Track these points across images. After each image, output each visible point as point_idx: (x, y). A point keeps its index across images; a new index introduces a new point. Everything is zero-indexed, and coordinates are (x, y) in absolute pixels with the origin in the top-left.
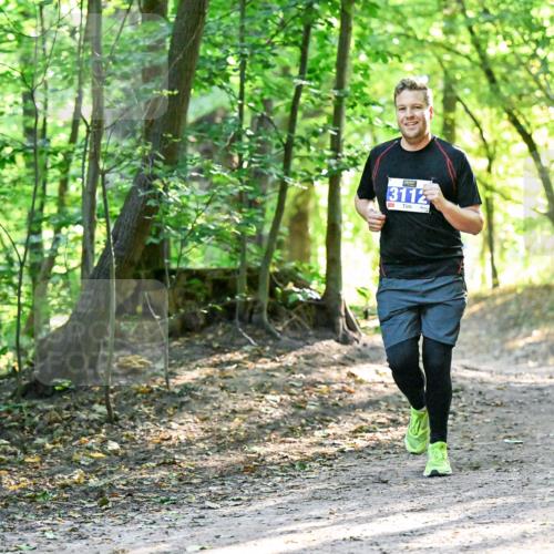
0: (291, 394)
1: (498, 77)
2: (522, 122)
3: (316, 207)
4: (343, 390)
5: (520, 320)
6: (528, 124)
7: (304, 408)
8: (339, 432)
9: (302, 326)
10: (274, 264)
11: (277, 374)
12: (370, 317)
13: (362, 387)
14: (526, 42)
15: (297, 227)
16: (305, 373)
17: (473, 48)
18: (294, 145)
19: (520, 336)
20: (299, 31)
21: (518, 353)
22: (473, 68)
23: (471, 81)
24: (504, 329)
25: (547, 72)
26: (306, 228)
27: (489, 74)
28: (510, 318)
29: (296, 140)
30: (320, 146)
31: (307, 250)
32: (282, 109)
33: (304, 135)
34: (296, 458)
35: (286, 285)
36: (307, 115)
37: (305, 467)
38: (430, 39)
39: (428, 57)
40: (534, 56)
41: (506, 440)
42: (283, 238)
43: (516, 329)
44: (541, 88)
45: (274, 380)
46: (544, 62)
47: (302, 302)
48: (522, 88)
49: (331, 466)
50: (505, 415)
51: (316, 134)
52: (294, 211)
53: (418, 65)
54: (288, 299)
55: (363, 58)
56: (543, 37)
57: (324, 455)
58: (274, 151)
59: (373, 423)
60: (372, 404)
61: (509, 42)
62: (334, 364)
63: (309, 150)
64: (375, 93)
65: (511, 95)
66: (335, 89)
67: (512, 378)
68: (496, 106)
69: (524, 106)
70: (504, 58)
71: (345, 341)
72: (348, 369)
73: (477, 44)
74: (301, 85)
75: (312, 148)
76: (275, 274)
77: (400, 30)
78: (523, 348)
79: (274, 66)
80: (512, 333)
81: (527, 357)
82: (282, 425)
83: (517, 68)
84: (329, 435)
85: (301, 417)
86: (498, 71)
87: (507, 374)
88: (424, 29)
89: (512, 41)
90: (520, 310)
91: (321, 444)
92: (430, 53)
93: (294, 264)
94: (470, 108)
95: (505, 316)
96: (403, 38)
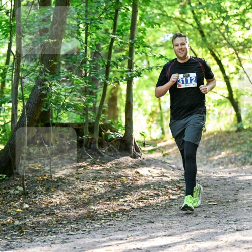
0: (109, 182)
1: (205, 34)
2: (217, 55)
3: (121, 94)
4: (133, 180)
5: (215, 148)
6: (220, 56)
7: (115, 188)
8: (132, 199)
9: (114, 150)
10: (101, 121)
11: (102, 172)
12: (146, 146)
13: (142, 178)
14: (219, 18)
15: (112, 104)
16: (116, 172)
17: (194, 20)
18: (111, 65)
19: (216, 155)
20: (113, 12)
21: (215, 162)
22: (194, 30)
23: (193, 36)
24: (208, 151)
25: (228, 32)
26: (116, 104)
27: (201, 32)
28: (211, 146)
29: (111, 63)
30: (123, 65)
31: (116, 114)
32: (105, 49)
33: (115, 60)
34: (111, 211)
35: (107, 131)
36: (117, 52)
37: (115, 216)
38: (174, 16)
39: (173, 24)
40: (222, 24)
41: (209, 203)
42: (105, 109)
43: (214, 151)
44: (225, 39)
45: (101, 175)
46: (227, 27)
47: (114, 139)
48: (216, 39)
49: (128, 215)
50: (208, 191)
51: (120, 60)
52: (111, 96)
53: (168, 28)
54: (108, 137)
55: (143, 25)
56: (226, 15)
57: (124, 210)
58: (101, 68)
59: (147, 195)
60: (147, 186)
61: (211, 18)
62: (129, 167)
63: (118, 68)
64: (148, 41)
65: (211, 42)
66: (130, 39)
67: (212, 174)
68: (205, 48)
69: (217, 47)
70: (208, 25)
71: (134, 157)
72: (135, 170)
73: (196, 18)
74: (114, 38)
75: (119, 67)
76: (102, 125)
77: (160, 12)
78: (217, 160)
79: (101, 29)
80: (212, 153)
81: (219, 164)
82: (105, 196)
83: (214, 30)
84: (127, 200)
85: (114, 192)
86: (206, 31)
87: (210, 172)
88: (171, 11)
89: (212, 17)
90: (216, 142)
91: (123, 205)
92: (173, 23)
93: (110, 121)
94: (192, 48)
95: (209, 145)
96: (161, 16)
